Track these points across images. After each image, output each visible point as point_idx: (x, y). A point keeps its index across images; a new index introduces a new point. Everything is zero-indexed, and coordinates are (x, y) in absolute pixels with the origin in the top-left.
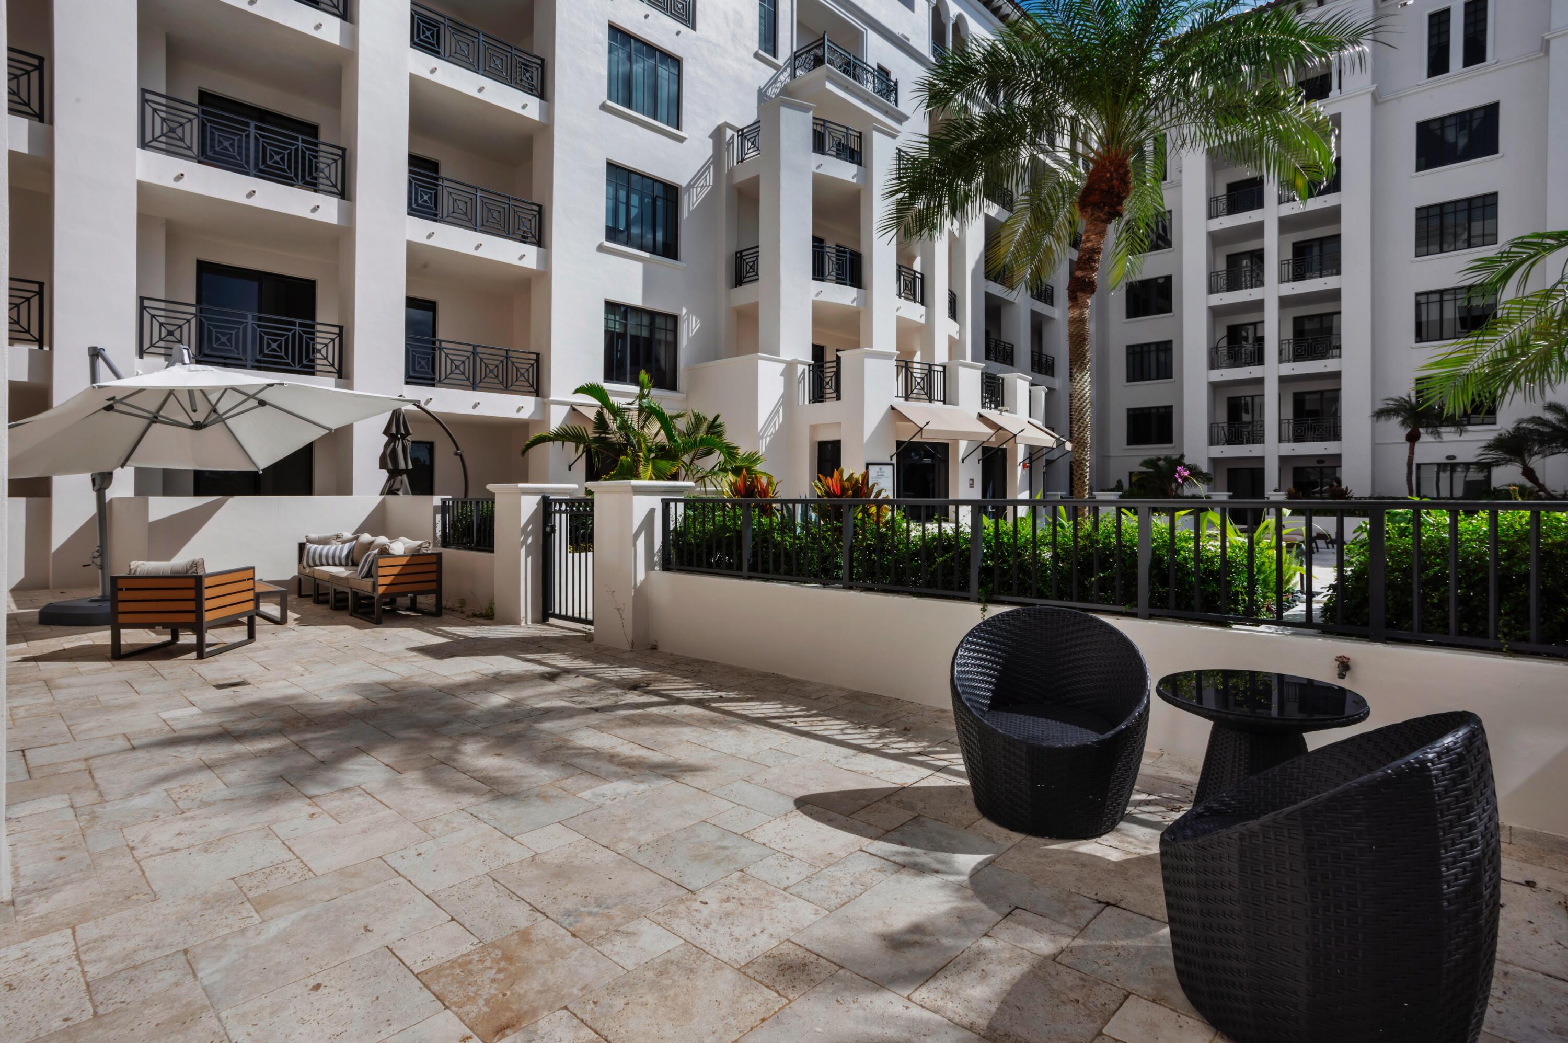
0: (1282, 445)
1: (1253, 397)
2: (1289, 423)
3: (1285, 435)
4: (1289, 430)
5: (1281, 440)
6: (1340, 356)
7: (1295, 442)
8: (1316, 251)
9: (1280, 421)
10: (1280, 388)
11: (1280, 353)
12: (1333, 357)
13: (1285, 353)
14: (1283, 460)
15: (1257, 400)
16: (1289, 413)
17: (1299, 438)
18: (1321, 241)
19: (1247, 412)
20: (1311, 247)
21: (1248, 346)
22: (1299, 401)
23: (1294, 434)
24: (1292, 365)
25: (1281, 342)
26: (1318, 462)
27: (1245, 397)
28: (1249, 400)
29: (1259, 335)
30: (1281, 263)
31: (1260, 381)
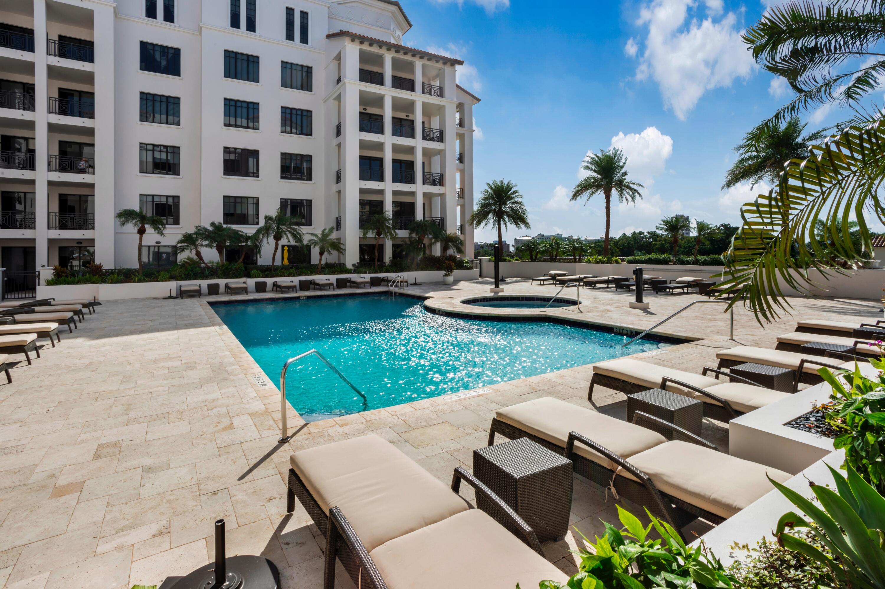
0: (49, 230)
1: (25, 193)
2: (56, 216)
3: (53, 223)
4: (55, 220)
5: (49, 228)
6: (94, 173)
7: (60, 229)
8: (76, 98)
9: (49, 214)
10: (48, 190)
11: (49, 164)
12: (89, 173)
13: (53, 164)
14: (51, 242)
15: (29, 196)
16: (55, 208)
17: (63, 226)
18: (80, 93)
19: (20, 203)
20: (72, 95)
21: (21, 156)
22: (63, 200)
23: (59, 223)
24: (58, 174)
25: (49, 156)
26: (78, 243)
27: (18, 192)
28: (22, 195)
29: (31, 147)
30: (49, 99)
31: (32, 182)
